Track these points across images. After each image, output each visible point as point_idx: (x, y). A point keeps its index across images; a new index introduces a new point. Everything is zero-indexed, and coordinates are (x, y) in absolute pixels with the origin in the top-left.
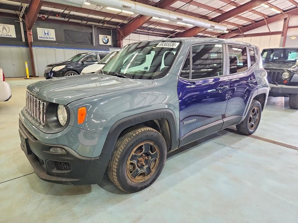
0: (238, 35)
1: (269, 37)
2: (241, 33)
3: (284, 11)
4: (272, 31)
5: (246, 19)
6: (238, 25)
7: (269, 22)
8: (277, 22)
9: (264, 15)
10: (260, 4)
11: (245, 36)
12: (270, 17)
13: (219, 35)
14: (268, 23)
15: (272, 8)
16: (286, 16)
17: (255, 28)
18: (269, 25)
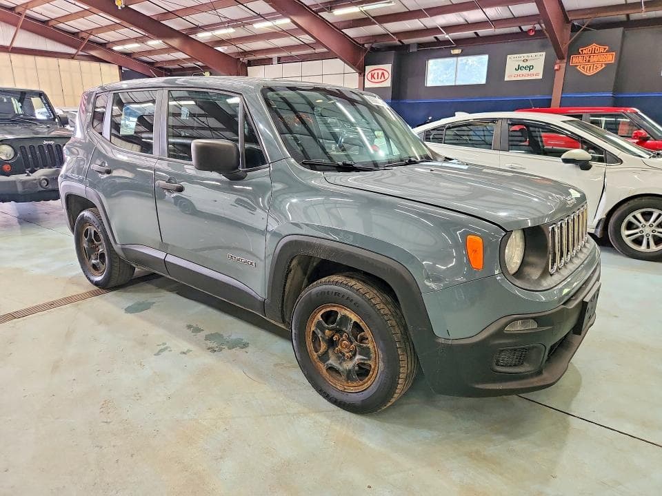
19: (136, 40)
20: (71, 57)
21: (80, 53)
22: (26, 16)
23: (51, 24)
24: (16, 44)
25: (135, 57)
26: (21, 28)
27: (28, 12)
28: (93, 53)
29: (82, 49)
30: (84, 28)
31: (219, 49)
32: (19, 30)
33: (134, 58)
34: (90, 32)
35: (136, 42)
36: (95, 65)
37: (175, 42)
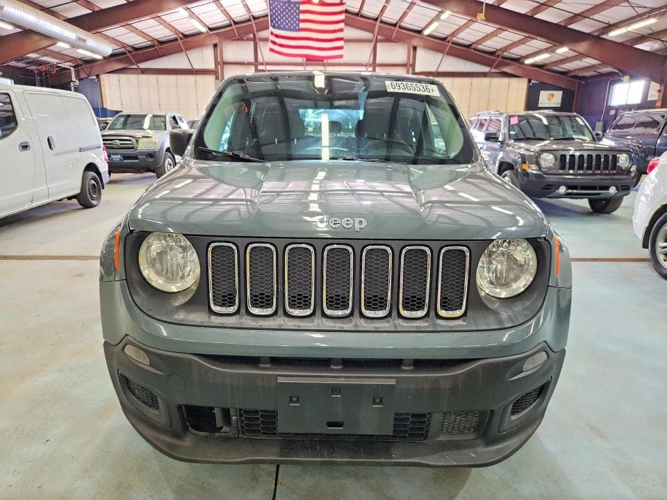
0: (125, 68)
1: (191, 78)
2: (134, 64)
3: (211, 29)
4: (196, 67)
5: (142, 34)
6: (123, 45)
7: (189, 48)
8: (200, 48)
9: (176, 31)
10: (176, 8)
11: (144, 71)
12: (186, 36)
13: (80, 62)
14: (187, 49)
15: (193, 18)
16: (216, 41)
17: (160, 57)
18: (187, 52)
19: (546, 50)
20: (484, 75)
21: (493, 70)
22: (452, 43)
23: (472, 47)
24: (441, 70)
25: (548, 68)
26: (447, 54)
27: (454, 39)
28: (506, 69)
29: (496, 66)
30: (499, 46)
31: (640, 46)
32: (445, 56)
33: (547, 70)
34: (505, 49)
35: (547, 52)
36: (505, 80)
37: (583, 47)
